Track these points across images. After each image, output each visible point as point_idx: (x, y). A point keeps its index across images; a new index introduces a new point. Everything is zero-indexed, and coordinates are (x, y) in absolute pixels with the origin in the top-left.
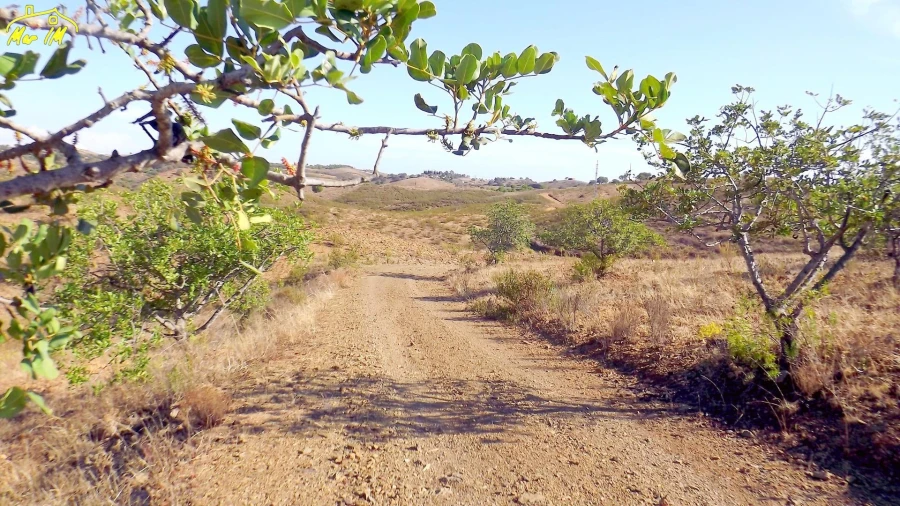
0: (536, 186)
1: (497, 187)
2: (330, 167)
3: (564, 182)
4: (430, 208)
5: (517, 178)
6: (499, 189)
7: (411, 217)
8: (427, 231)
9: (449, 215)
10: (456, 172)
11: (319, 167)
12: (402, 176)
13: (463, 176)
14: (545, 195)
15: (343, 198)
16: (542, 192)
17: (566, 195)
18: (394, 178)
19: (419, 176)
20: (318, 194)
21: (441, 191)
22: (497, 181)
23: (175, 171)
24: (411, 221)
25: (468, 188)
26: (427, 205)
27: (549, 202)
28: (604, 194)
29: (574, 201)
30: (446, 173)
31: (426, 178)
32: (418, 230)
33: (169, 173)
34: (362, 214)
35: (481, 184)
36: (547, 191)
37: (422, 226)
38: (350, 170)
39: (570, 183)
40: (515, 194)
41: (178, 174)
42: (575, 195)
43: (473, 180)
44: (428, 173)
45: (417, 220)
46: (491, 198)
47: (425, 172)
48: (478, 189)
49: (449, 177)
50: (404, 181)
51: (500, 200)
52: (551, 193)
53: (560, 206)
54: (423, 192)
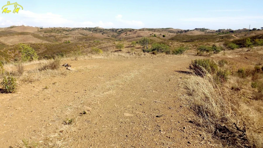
0: (232, 32)
2: (166, 29)
3: (242, 30)
4: (196, 41)
5: (226, 29)
6: (219, 34)
7: (191, 44)
8: (195, 47)
9: (201, 43)
10: (205, 28)
11: (163, 29)
12: (188, 30)
13: (208, 29)
14: (233, 35)
15: (171, 38)
17: (241, 35)
18: (185, 31)
19: (193, 30)
20: (164, 37)
21: (200, 35)
23: (125, 32)
24: (191, 45)
25: (209, 34)
26: (195, 40)
27: (234, 37)
28: (253, 34)
29: (242, 37)
30: (202, 29)
31: (195, 31)
32: (193, 47)
33: (124, 33)
34: (178, 43)
36: (234, 34)
37: (193, 46)
38: (172, 29)
39: (245, 30)
41: (126, 33)
42: (243, 35)
43: (211, 30)
44: (196, 29)
45: (192, 44)
46: (215, 37)
47: (195, 29)
48: (211, 34)
49: (203, 30)
50: (189, 32)
51: (218, 37)
52: (235, 34)
53: (237, 38)
54: (194, 36)
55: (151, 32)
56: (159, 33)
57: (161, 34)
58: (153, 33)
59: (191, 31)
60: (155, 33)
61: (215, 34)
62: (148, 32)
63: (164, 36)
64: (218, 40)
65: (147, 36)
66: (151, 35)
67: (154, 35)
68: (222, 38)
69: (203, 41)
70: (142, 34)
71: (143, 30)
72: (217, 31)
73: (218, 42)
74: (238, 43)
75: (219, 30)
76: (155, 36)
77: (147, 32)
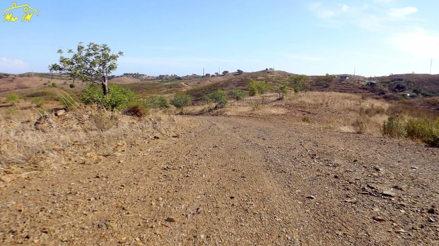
0: (179, 78)
1: (161, 80)
3: (192, 76)
5: (170, 75)
6: (162, 81)
10: (140, 73)
12: (113, 76)
13: (144, 75)
14: (183, 83)
16: (182, 82)
17: (192, 83)
18: (109, 77)
19: (122, 76)
21: (134, 84)
22: (161, 77)
25: (147, 81)
27: (184, 86)
28: (208, 82)
29: (195, 85)
30: (135, 74)
31: (125, 77)
35: (153, 79)
36: (183, 81)
39: (195, 77)
40: (169, 83)
42: (196, 83)
43: (149, 77)
44: (126, 74)
46: (158, 86)
47: (124, 74)
48: (152, 82)
49: (136, 76)
50: (114, 79)
51: (163, 86)
52: (185, 82)
53: (189, 88)
54: (125, 85)
55: (45, 80)
56: (62, 82)
57: (65, 83)
58: (49, 81)
59: (118, 77)
60: (53, 81)
61: (157, 82)
62: (40, 79)
63: (72, 86)
64: (165, 91)
65: (38, 87)
66: (45, 84)
67: (53, 84)
68: (171, 88)
69: (142, 93)
70: (26, 83)
71: (28, 76)
72: (157, 78)
73: (166, 93)
74: (195, 93)
75: (160, 76)
76: (55, 87)
77: (37, 79)
